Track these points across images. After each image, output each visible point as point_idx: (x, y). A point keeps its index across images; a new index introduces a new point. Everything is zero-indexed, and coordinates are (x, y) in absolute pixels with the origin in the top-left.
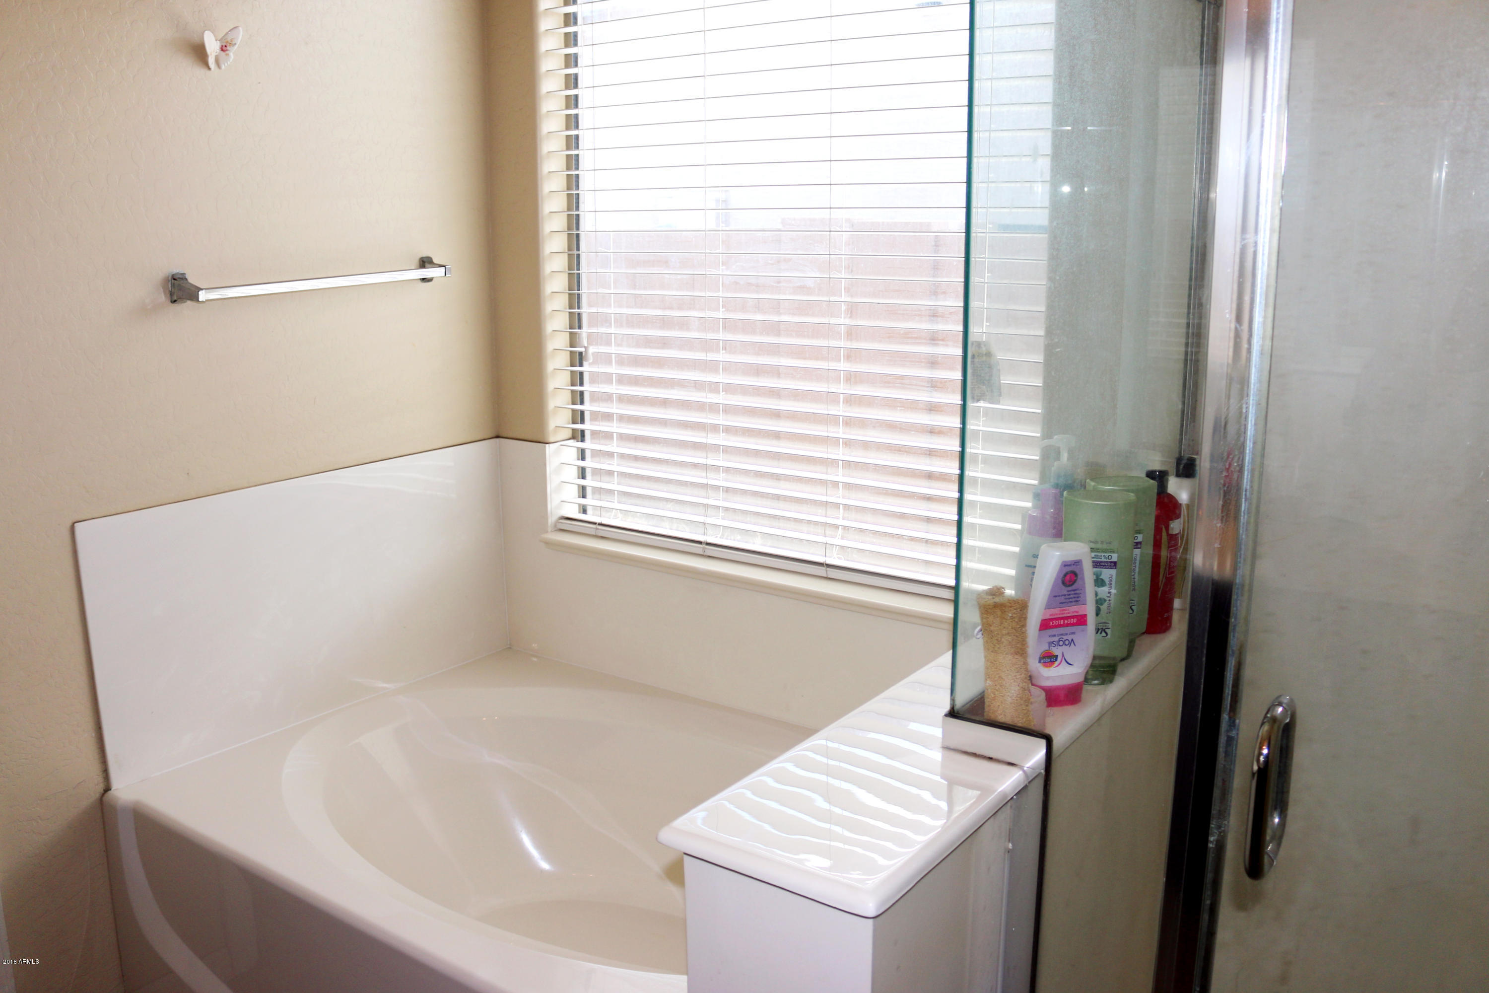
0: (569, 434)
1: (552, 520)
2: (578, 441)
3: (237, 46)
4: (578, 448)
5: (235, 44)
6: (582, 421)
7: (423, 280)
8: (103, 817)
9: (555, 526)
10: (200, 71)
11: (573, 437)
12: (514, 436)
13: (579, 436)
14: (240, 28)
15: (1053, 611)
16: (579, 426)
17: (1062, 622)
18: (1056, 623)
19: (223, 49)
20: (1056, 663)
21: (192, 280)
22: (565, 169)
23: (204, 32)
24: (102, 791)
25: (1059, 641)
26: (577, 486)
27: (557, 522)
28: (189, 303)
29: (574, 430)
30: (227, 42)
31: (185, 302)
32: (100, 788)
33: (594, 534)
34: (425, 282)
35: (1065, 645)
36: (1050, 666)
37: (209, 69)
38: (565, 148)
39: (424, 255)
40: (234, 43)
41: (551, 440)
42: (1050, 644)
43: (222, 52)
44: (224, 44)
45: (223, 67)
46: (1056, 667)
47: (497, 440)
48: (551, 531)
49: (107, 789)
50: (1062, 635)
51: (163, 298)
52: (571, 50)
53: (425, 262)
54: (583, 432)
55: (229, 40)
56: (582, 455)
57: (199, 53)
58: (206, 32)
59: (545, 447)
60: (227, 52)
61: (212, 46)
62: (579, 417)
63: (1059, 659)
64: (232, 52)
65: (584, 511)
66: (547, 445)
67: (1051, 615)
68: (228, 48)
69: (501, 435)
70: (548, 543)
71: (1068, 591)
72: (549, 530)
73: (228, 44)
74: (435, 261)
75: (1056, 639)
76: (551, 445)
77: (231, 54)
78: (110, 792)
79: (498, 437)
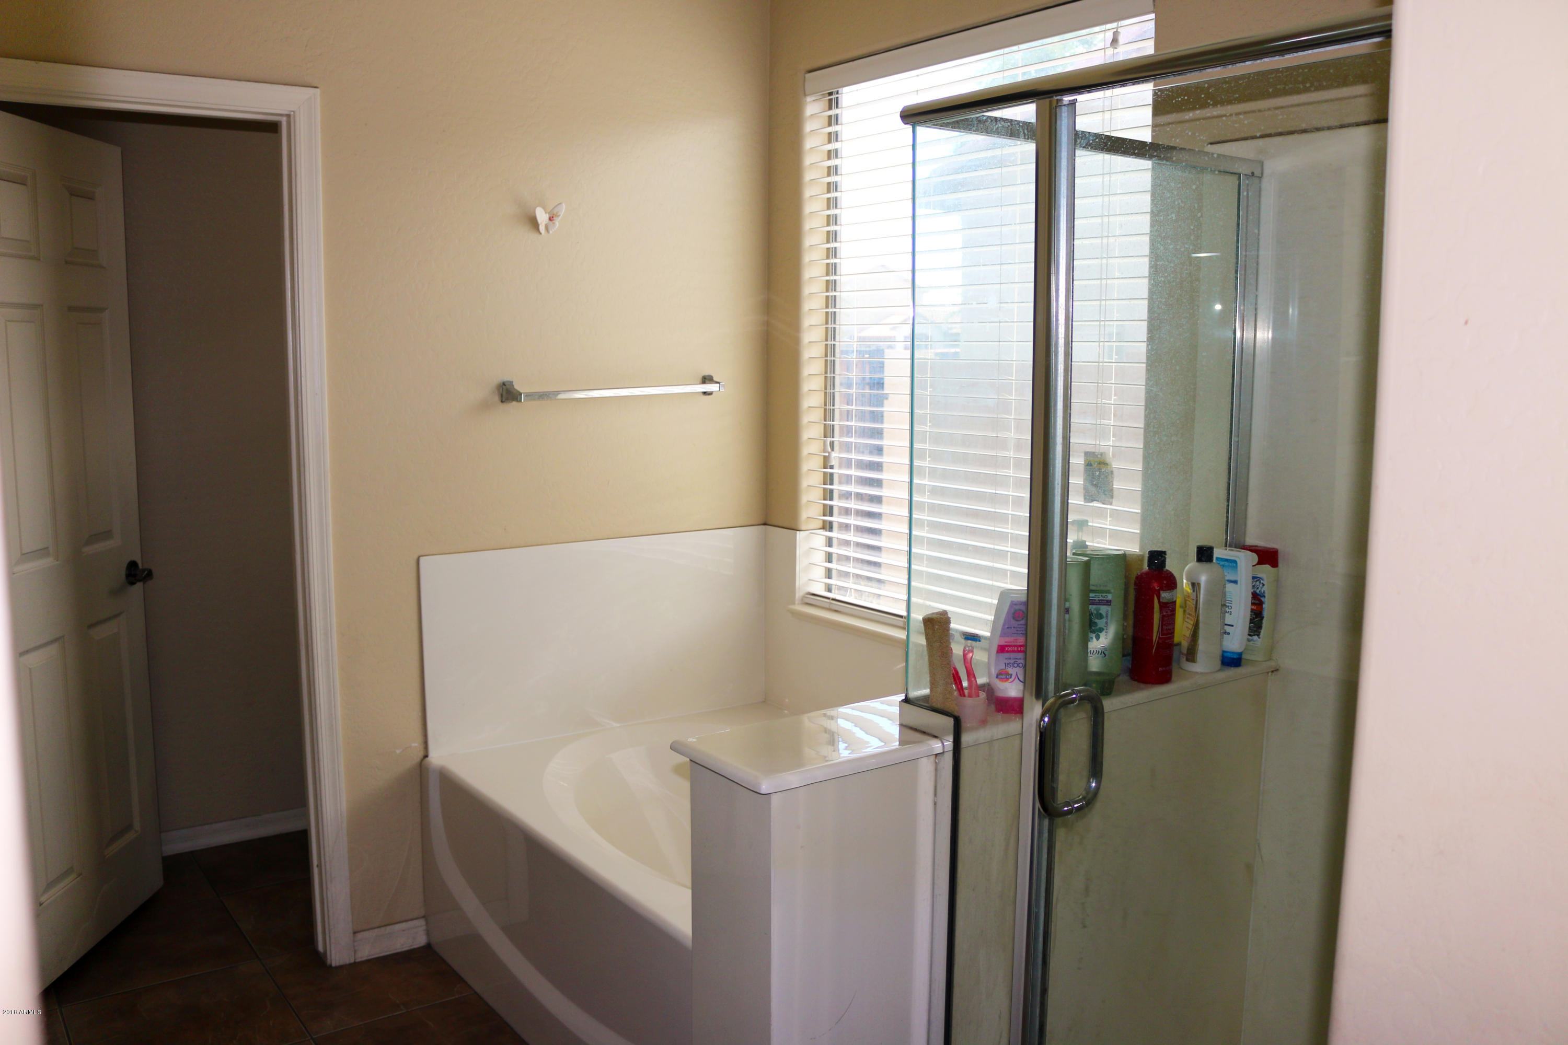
0: (820, 524)
1: (799, 594)
2: (826, 531)
3: (560, 218)
4: (826, 536)
5: (559, 216)
6: (831, 515)
7: (705, 393)
8: (421, 775)
9: (802, 600)
10: (533, 236)
11: (823, 528)
12: (776, 524)
13: (828, 526)
14: (563, 204)
15: (1008, 639)
16: (828, 518)
17: (1016, 649)
18: (1011, 649)
19: (551, 219)
20: (1011, 680)
21: (518, 387)
22: (824, 307)
23: (536, 208)
24: (422, 757)
25: (1014, 663)
26: (824, 568)
27: (804, 597)
28: (514, 403)
29: (824, 521)
30: (554, 214)
31: (511, 403)
32: (421, 754)
33: (828, 607)
34: (706, 395)
35: (1019, 667)
36: (1005, 681)
37: (541, 234)
38: (825, 290)
39: (707, 374)
40: (558, 214)
41: (803, 528)
42: (1006, 665)
43: (550, 222)
44: (551, 216)
45: (551, 232)
46: (1011, 682)
47: (764, 527)
48: (798, 604)
49: (426, 756)
50: (1016, 659)
51: (497, 398)
52: (832, 212)
53: (706, 379)
54: (831, 523)
55: (555, 212)
56: (830, 542)
57: (534, 223)
58: (538, 208)
59: (796, 533)
60: (554, 221)
61: (542, 216)
62: (829, 511)
63: (1013, 677)
64: (557, 222)
65: (830, 590)
66: (798, 532)
67: (1006, 642)
68: (554, 218)
69: (768, 523)
70: (796, 614)
71: (1018, 625)
72: (797, 602)
73: (554, 216)
74: (715, 379)
75: (1012, 661)
76: (801, 532)
77: (557, 224)
78: (427, 759)
79: (765, 524)
